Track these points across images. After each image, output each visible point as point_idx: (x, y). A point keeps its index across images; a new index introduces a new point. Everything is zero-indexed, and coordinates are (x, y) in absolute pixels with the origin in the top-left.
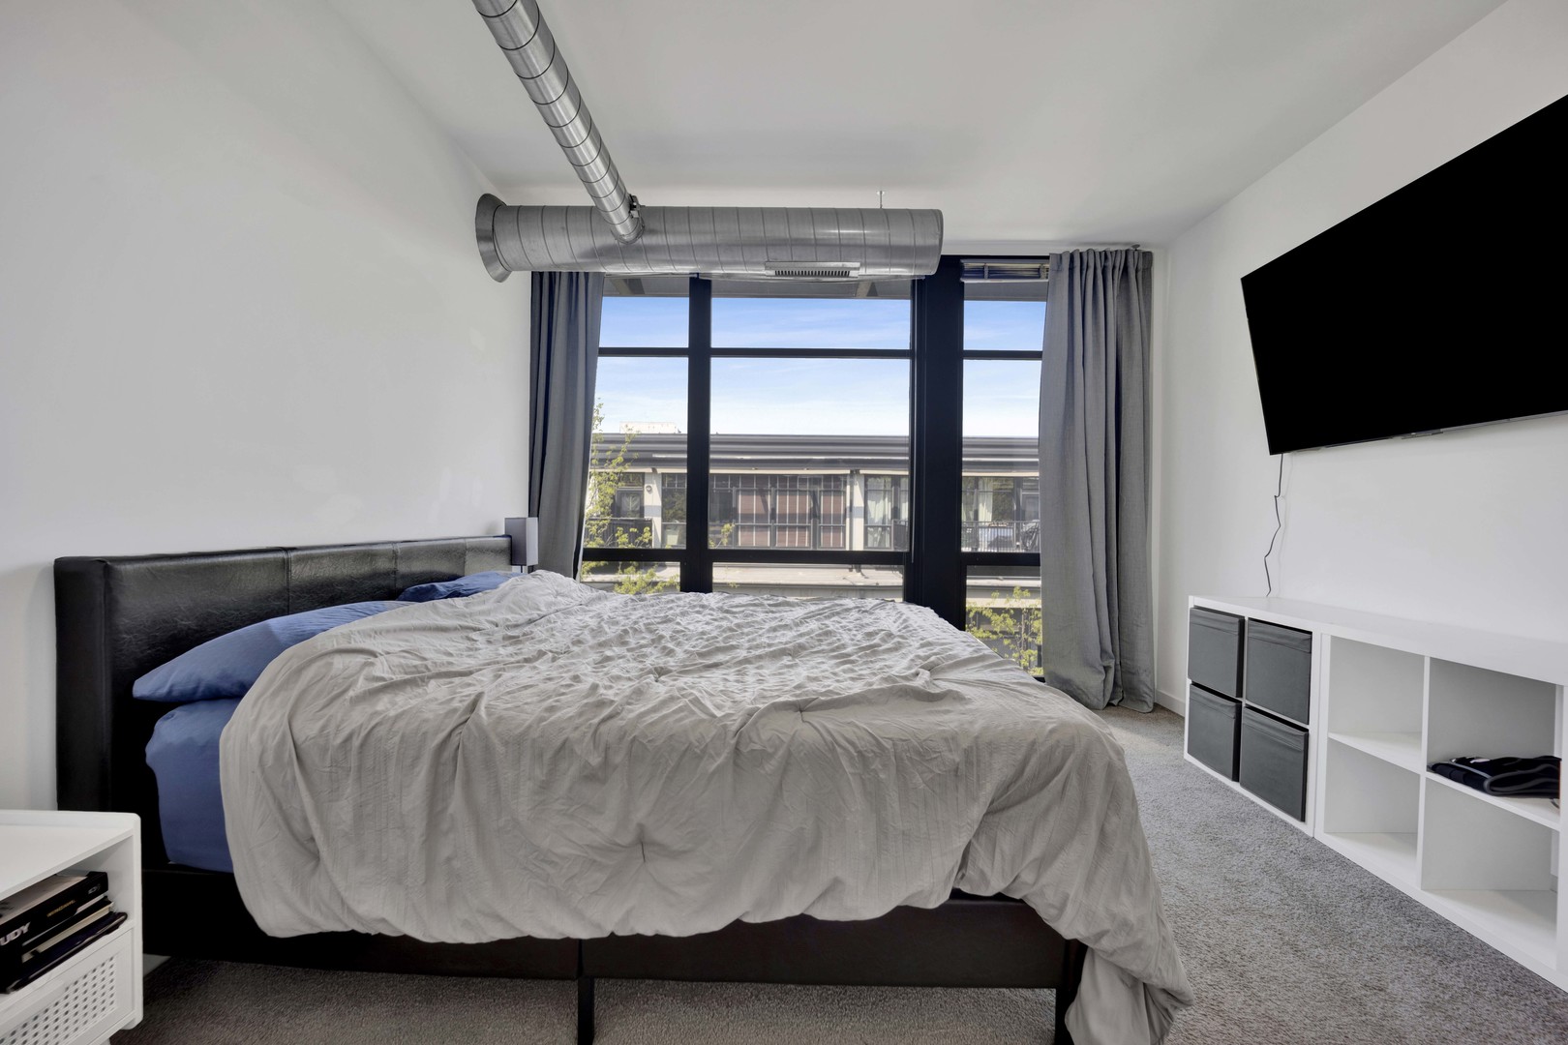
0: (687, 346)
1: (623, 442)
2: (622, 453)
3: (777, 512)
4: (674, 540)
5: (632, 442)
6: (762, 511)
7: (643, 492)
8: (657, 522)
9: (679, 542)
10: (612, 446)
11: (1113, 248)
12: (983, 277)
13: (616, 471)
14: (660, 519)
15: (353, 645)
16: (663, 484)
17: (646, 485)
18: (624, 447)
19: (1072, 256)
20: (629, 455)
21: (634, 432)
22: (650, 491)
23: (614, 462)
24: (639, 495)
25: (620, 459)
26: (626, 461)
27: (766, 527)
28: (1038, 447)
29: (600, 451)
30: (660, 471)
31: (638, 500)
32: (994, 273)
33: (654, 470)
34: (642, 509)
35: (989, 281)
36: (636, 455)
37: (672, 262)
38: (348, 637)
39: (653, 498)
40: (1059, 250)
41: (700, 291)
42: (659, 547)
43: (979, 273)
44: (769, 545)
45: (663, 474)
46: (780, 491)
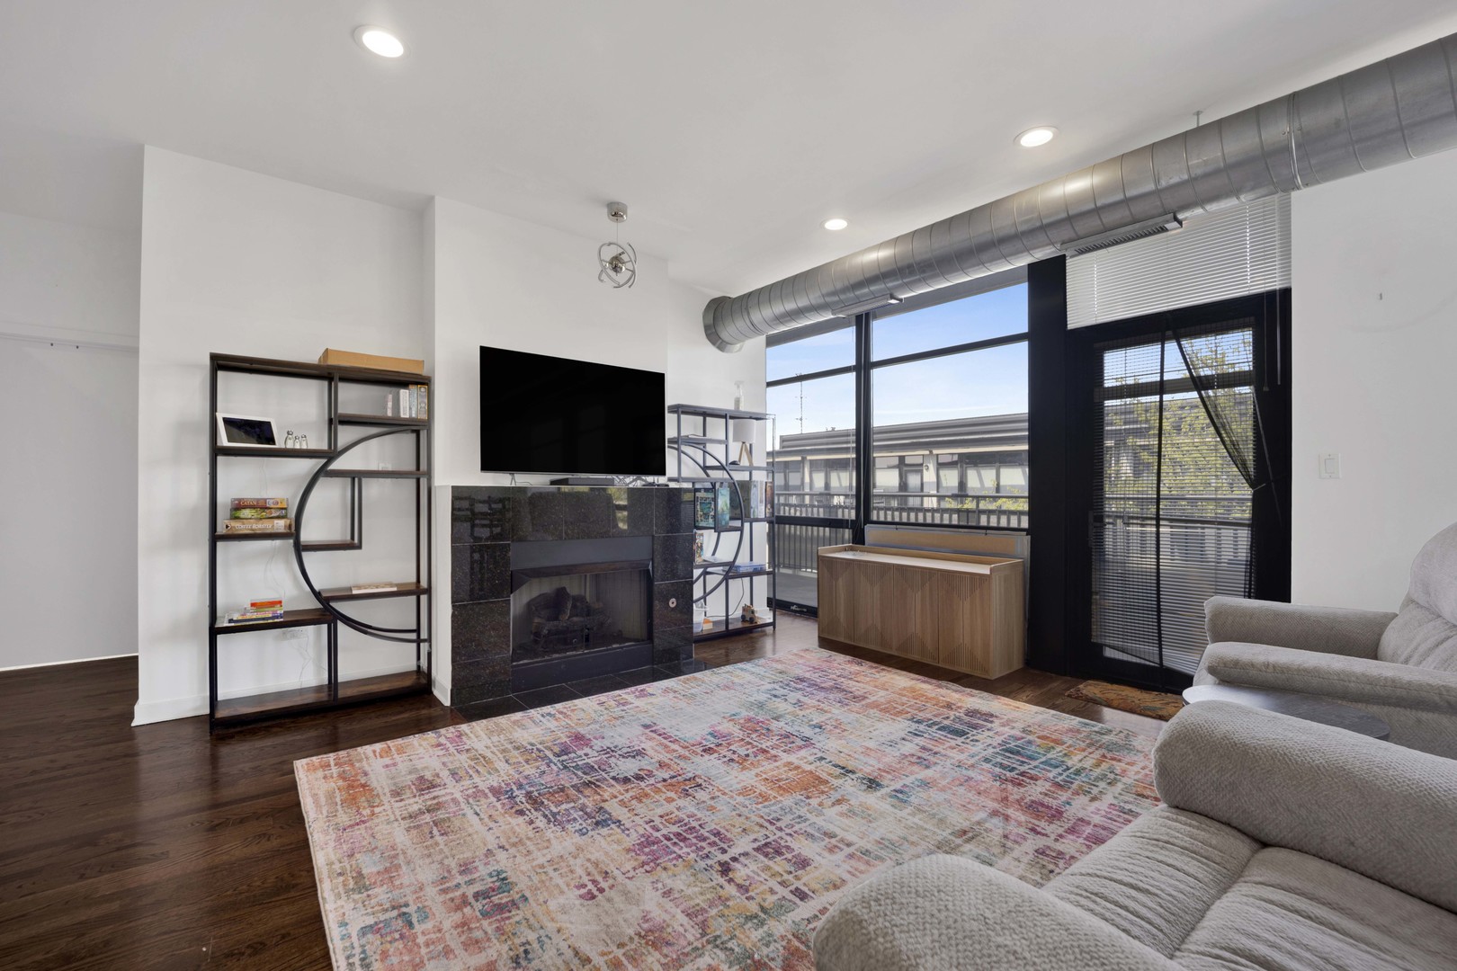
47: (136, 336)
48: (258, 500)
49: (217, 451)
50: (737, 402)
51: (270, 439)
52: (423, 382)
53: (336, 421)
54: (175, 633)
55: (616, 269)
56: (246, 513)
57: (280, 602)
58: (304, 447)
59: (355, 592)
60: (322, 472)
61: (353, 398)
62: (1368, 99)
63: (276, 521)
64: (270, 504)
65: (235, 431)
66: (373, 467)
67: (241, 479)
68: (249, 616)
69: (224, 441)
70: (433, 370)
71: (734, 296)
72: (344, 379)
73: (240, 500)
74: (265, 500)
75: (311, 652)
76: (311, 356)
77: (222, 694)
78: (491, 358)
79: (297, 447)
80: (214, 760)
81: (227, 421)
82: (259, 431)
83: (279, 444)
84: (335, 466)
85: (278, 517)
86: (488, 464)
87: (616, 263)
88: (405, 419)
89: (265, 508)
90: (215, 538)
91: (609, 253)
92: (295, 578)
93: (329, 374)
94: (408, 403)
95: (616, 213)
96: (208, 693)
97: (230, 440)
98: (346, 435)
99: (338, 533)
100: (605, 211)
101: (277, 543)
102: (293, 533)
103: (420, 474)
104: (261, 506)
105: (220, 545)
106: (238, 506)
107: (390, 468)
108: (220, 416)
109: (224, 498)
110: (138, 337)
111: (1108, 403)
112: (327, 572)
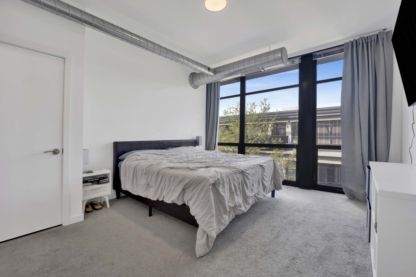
0: (240, 94)
1: (275, 114)
2: (275, 117)
3: (333, 133)
4: (296, 142)
5: (278, 114)
6: (327, 133)
7: (286, 128)
8: (290, 137)
9: (296, 143)
10: (271, 116)
11: (371, 34)
12: (321, 57)
13: (273, 122)
14: (291, 135)
15: (138, 154)
16: (292, 125)
17: (286, 126)
18: (276, 116)
19: (352, 42)
20: (277, 118)
21: (279, 111)
22: (288, 127)
23: (273, 120)
24: (285, 129)
25: (274, 119)
26: (276, 119)
27: (329, 138)
28: (341, 109)
29: (267, 117)
30: (291, 121)
31: (284, 130)
32: (325, 55)
33: (289, 121)
34: (285, 133)
35: (324, 58)
36: (279, 118)
37: (236, 75)
38: (138, 153)
39: (289, 130)
40: (347, 41)
41: (243, 80)
42: (290, 144)
43: (320, 56)
44: (329, 143)
45: (292, 123)
46: (334, 126)
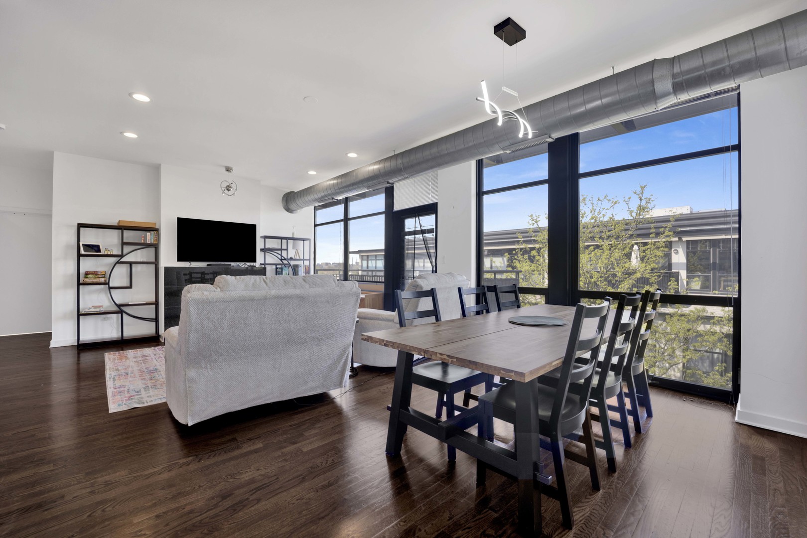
47: (51, 210)
48: (95, 272)
49: (79, 255)
50: (293, 234)
51: (99, 251)
52: (156, 230)
53: (124, 244)
54: (65, 317)
55: (228, 190)
56: (90, 276)
57: (102, 306)
58: (112, 253)
59: (130, 303)
60: (118, 262)
61: (129, 236)
62: (427, 153)
63: (101, 279)
64: (99, 273)
65: (88, 248)
66: (139, 260)
67: (88, 264)
68: (91, 310)
69: (82, 252)
70: (160, 226)
71: (296, 191)
72: (125, 229)
73: (88, 272)
74: (97, 272)
75: (115, 325)
76: (114, 222)
77: (82, 338)
78: (181, 221)
79: (109, 253)
80: (79, 357)
81: (83, 245)
82: (96, 248)
83: (102, 253)
84: (123, 260)
85: (102, 277)
86: (180, 259)
87: (228, 188)
88: (149, 244)
89: (97, 274)
90: (79, 284)
91: (225, 185)
92: (109, 299)
93: (121, 228)
94: (150, 237)
95: (228, 170)
96: (76, 338)
97: (85, 251)
98: (127, 249)
99: (126, 283)
100: (224, 168)
101: (102, 286)
102: (106, 283)
103: (156, 263)
104: (95, 273)
105: (81, 287)
106: (87, 274)
107: (145, 260)
108: (81, 243)
109: (82, 271)
110: (52, 210)
111: (407, 237)
112: (120, 297)
